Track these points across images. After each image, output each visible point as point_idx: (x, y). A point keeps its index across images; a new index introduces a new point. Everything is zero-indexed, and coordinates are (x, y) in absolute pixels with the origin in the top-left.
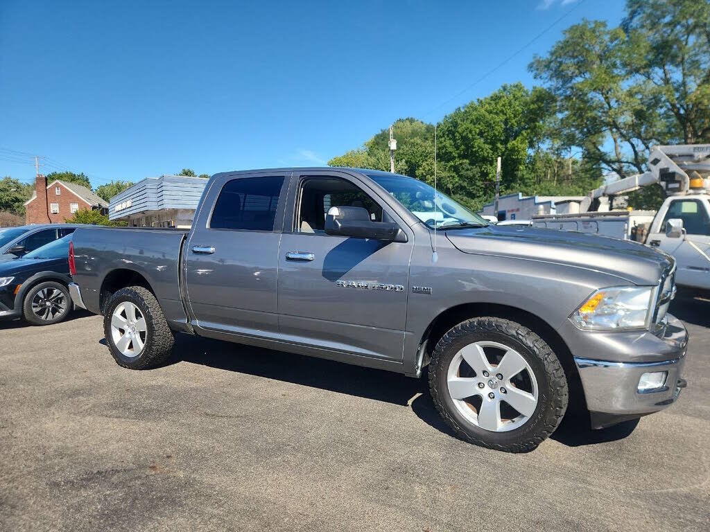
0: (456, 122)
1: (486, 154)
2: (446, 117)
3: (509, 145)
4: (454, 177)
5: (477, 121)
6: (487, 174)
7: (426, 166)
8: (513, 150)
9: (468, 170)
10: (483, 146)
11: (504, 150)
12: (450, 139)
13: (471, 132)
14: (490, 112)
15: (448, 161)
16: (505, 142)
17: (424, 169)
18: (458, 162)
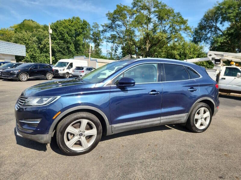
0: (57, 26)
1: (69, 40)
2: (52, 23)
3: (77, 38)
4: (57, 47)
5: (65, 27)
6: (69, 47)
7: (46, 41)
8: (78, 40)
9: (62, 45)
10: (68, 37)
11: (75, 40)
12: (55, 32)
13: (63, 31)
14: (70, 25)
15: (54, 40)
16: (75, 37)
17: (45, 42)
18: (58, 41)
